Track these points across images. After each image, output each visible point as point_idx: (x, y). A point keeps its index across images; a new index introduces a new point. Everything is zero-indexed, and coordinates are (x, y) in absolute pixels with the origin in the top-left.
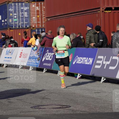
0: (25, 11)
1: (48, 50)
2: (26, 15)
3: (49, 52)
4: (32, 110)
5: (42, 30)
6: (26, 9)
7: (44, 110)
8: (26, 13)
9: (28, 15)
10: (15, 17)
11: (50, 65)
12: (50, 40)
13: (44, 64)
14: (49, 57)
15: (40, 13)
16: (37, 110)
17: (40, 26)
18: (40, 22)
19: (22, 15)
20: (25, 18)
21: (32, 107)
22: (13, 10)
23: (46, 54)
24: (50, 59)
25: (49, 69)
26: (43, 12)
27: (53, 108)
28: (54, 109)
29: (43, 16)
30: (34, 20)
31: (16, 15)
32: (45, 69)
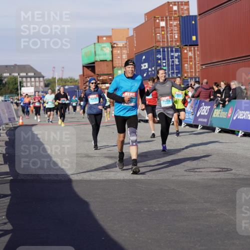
0: (176, 58)
1: (203, 104)
2: (176, 62)
3: (205, 105)
4: (186, 173)
5: (195, 79)
6: (176, 55)
7: (200, 173)
8: (177, 60)
9: (179, 62)
10: (164, 64)
11: (205, 120)
12: (205, 90)
13: (199, 120)
14: (205, 111)
15: (193, 59)
16: (193, 173)
17: (194, 75)
18: (193, 70)
19: (173, 62)
20: (176, 65)
21: (186, 171)
22: (161, 56)
23: (202, 108)
24: (206, 114)
25: (205, 125)
26: (197, 59)
27: (211, 172)
28: (213, 173)
29: (197, 62)
30: (186, 68)
31: (165, 63)
32: (200, 126)
